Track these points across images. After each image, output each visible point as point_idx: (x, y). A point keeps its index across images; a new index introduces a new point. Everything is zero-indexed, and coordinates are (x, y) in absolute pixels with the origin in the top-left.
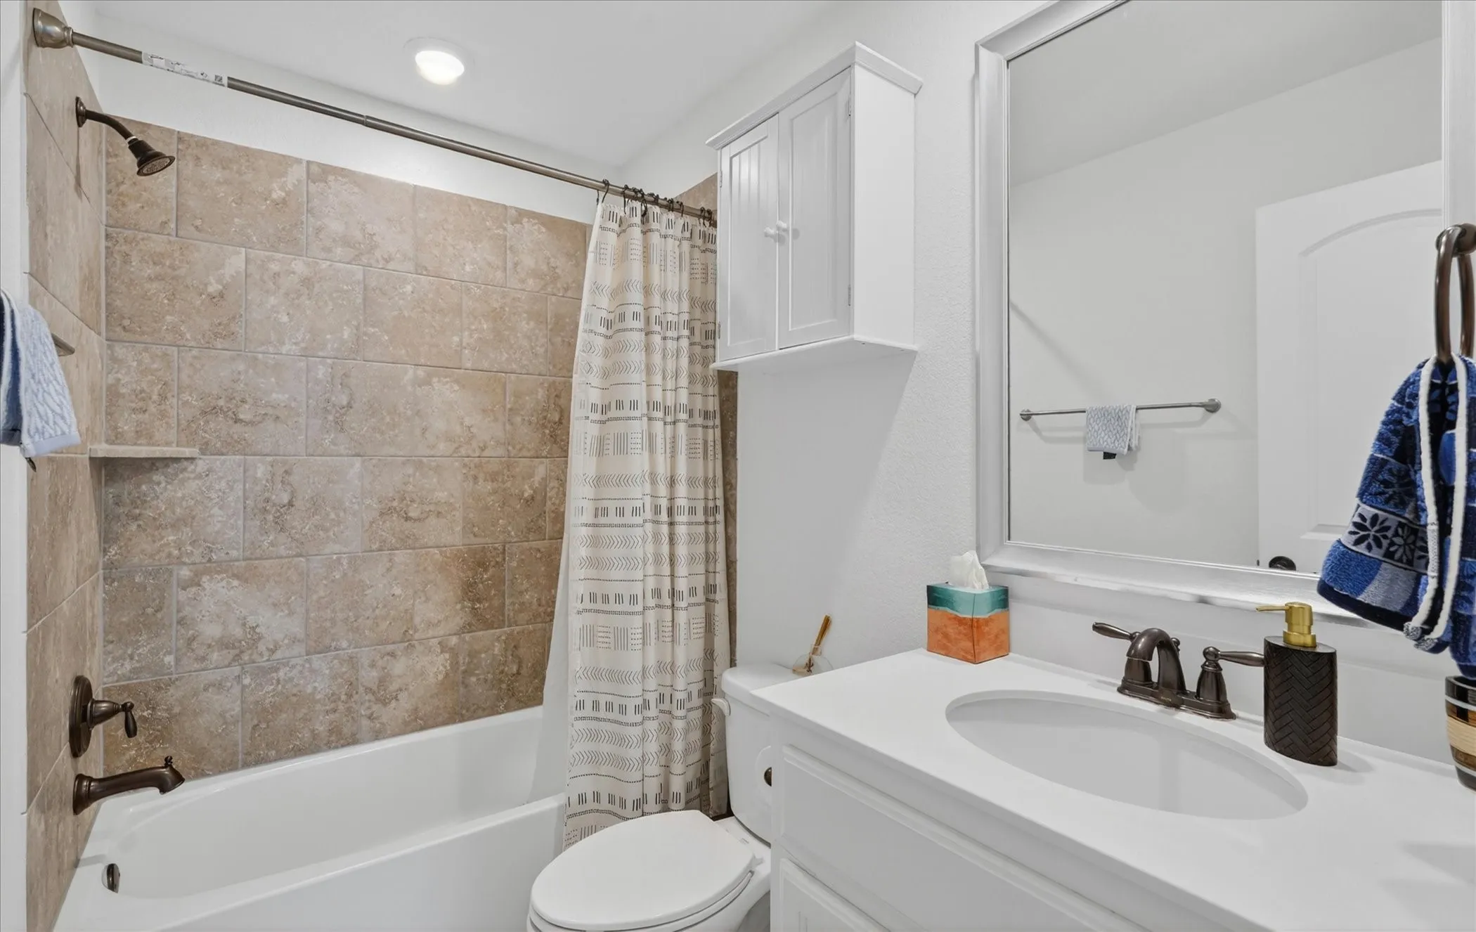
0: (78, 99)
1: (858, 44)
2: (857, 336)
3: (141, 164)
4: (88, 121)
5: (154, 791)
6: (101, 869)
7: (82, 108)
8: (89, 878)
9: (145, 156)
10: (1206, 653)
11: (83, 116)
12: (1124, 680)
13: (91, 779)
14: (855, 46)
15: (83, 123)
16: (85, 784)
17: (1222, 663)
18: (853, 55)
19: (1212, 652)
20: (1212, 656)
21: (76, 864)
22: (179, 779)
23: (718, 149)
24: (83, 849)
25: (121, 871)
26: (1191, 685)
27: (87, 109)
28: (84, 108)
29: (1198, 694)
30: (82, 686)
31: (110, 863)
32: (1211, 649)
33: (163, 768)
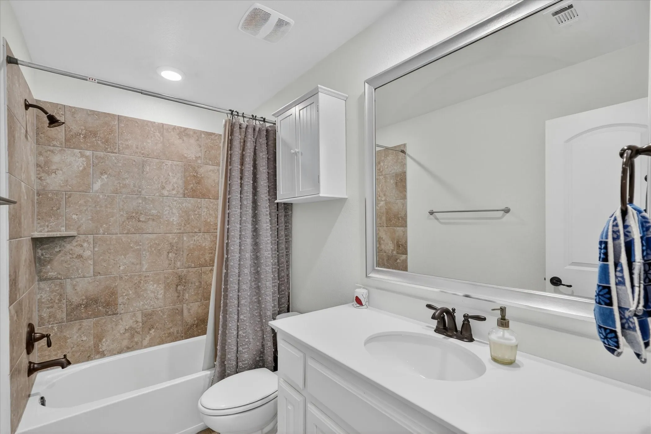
0: (25, 100)
1: (319, 86)
2: (322, 194)
3: (50, 124)
4: (30, 108)
5: (60, 368)
6: (38, 397)
7: (27, 103)
8: (34, 402)
9: (53, 121)
10: (464, 316)
11: (28, 106)
12: (437, 327)
13: (34, 364)
14: (318, 87)
15: (28, 109)
16: (32, 365)
17: (470, 319)
18: (318, 89)
19: (466, 316)
20: (467, 317)
21: (29, 396)
22: (69, 363)
23: (276, 117)
24: (31, 390)
25: (46, 399)
26: (459, 328)
27: (30, 103)
28: (28, 103)
29: (461, 332)
30: (31, 327)
31: (42, 396)
32: (466, 315)
33: (63, 359)
